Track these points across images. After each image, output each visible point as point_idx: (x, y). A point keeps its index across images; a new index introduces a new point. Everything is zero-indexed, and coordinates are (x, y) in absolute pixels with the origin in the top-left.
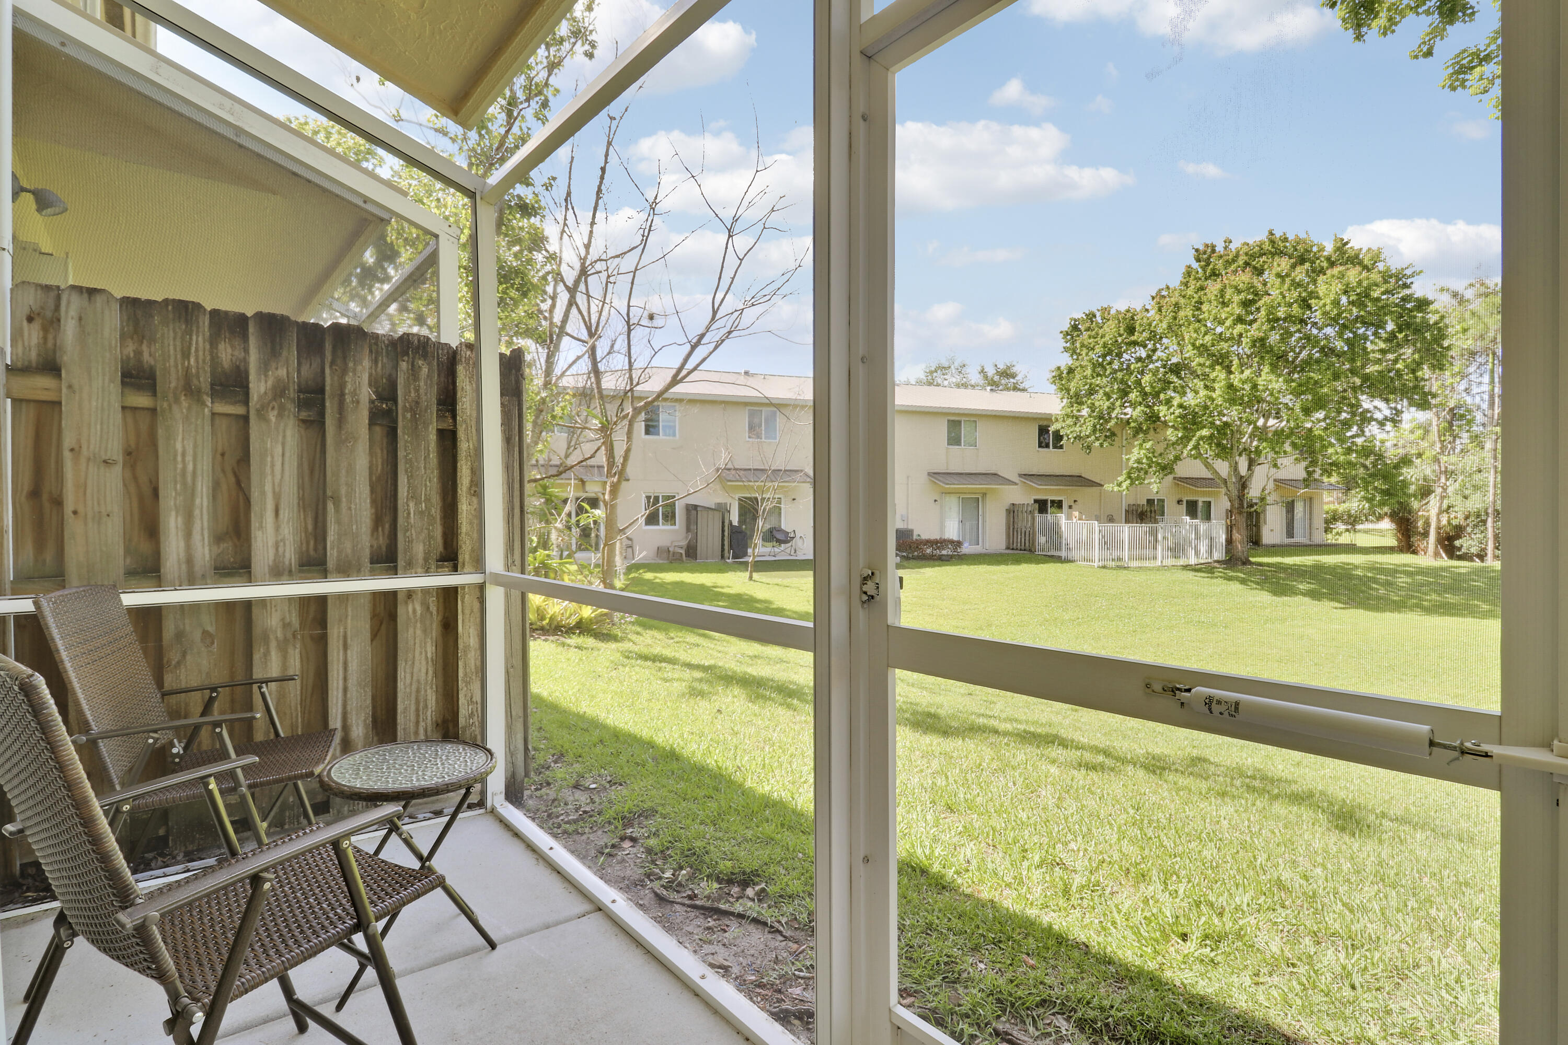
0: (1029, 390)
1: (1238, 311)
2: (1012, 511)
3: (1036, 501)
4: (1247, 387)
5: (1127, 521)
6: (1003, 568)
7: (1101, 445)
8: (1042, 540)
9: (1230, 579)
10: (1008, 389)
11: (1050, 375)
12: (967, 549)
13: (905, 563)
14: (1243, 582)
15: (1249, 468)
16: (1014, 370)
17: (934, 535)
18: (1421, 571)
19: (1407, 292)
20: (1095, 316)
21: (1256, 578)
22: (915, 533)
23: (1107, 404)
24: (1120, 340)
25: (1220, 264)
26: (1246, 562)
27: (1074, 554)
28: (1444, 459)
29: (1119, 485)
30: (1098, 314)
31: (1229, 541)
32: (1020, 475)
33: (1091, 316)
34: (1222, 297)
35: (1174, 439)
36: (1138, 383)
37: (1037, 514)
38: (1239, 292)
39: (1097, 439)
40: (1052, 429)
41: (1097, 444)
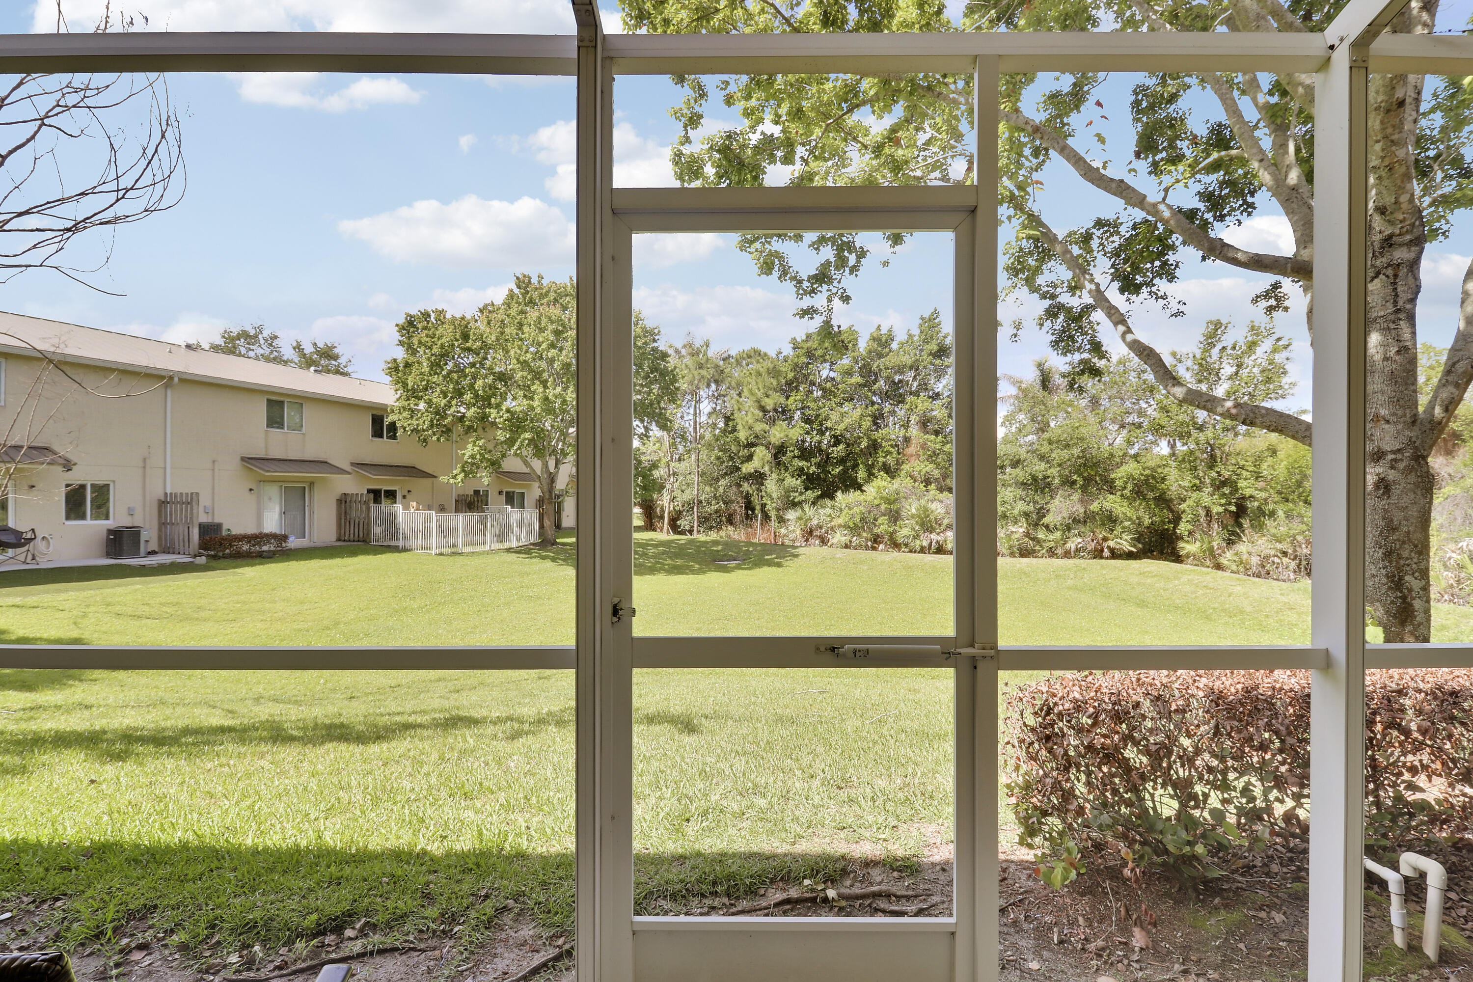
0: (353, 375)
1: (552, 337)
2: (344, 501)
3: (369, 491)
4: (559, 401)
5: (457, 511)
6: (337, 561)
7: (438, 440)
8: (377, 530)
9: (543, 558)
10: (328, 371)
11: (385, 366)
12: (293, 542)
13: (214, 564)
14: (553, 560)
15: (556, 467)
16: (336, 351)
17: (251, 530)
18: (662, 543)
19: (655, 345)
20: (429, 316)
21: (562, 556)
22: (225, 527)
23: (444, 401)
24: (456, 344)
25: (535, 295)
26: (554, 543)
27: (411, 543)
28: (672, 464)
29: (454, 477)
30: (433, 316)
31: (542, 526)
32: (352, 464)
33: (426, 315)
34: (540, 323)
35: (503, 439)
36: (472, 386)
37: (372, 505)
38: (552, 322)
39: (434, 434)
40: (387, 421)
41: (434, 438)
